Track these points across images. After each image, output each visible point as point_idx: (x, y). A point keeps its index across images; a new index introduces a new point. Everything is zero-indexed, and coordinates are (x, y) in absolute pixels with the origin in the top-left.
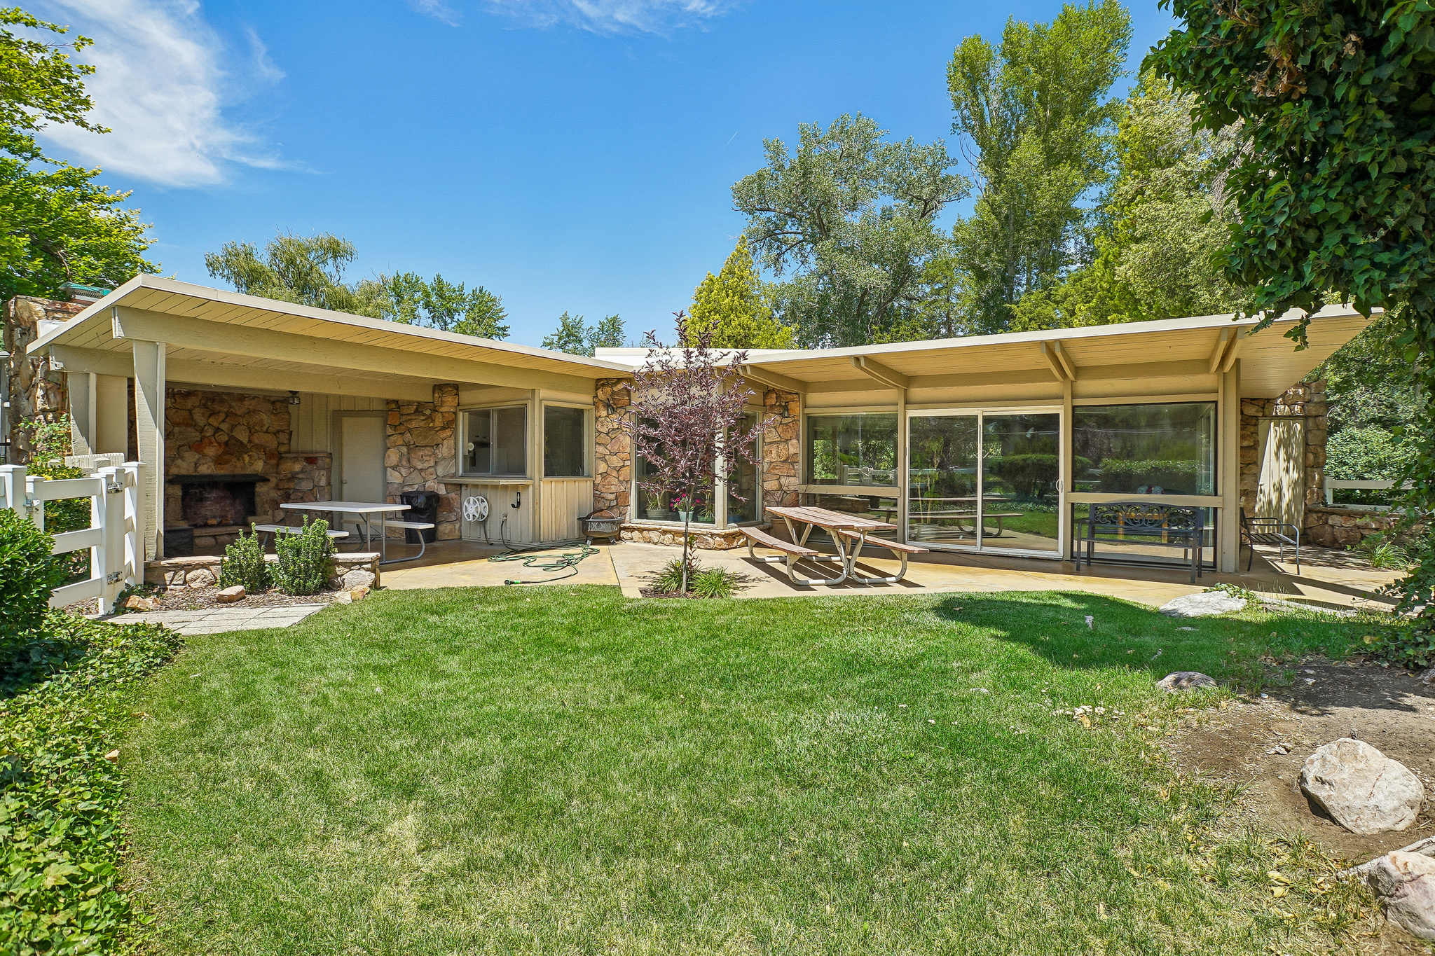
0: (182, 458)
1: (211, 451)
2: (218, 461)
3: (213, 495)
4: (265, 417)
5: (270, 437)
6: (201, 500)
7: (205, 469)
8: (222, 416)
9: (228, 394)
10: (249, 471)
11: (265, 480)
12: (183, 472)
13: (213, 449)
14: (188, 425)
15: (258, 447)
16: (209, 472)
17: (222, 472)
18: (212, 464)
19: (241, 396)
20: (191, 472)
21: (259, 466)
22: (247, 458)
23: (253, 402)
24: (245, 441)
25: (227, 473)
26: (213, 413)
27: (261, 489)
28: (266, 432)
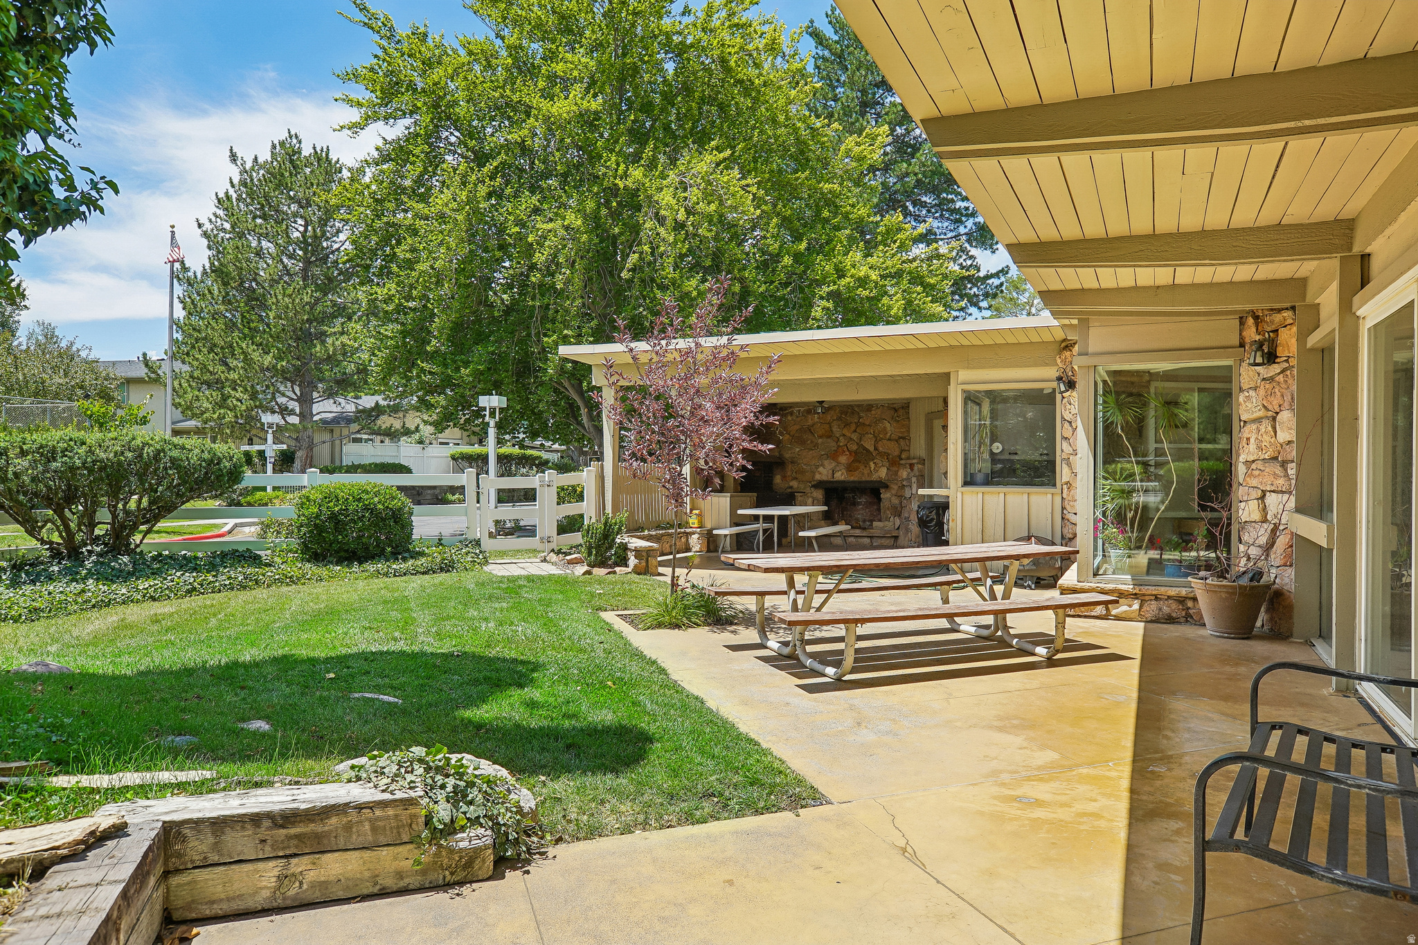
0: (822, 465)
1: (843, 459)
2: (850, 468)
3: (863, 500)
4: (888, 425)
5: (892, 445)
6: (854, 504)
7: (840, 476)
8: (853, 427)
9: (858, 406)
10: (874, 477)
11: (886, 487)
12: (825, 478)
13: (845, 458)
14: (829, 437)
15: (882, 454)
16: (842, 478)
17: (852, 479)
18: (844, 471)
19: (868, 406)
20: (829, 478)
21: (883, 473)
22: (872, 466)
23: (879, 411)
24: (872, 449)
25: (856, 479)
26: (847, 425)
27: (885, 495)
28: (889, 440)
